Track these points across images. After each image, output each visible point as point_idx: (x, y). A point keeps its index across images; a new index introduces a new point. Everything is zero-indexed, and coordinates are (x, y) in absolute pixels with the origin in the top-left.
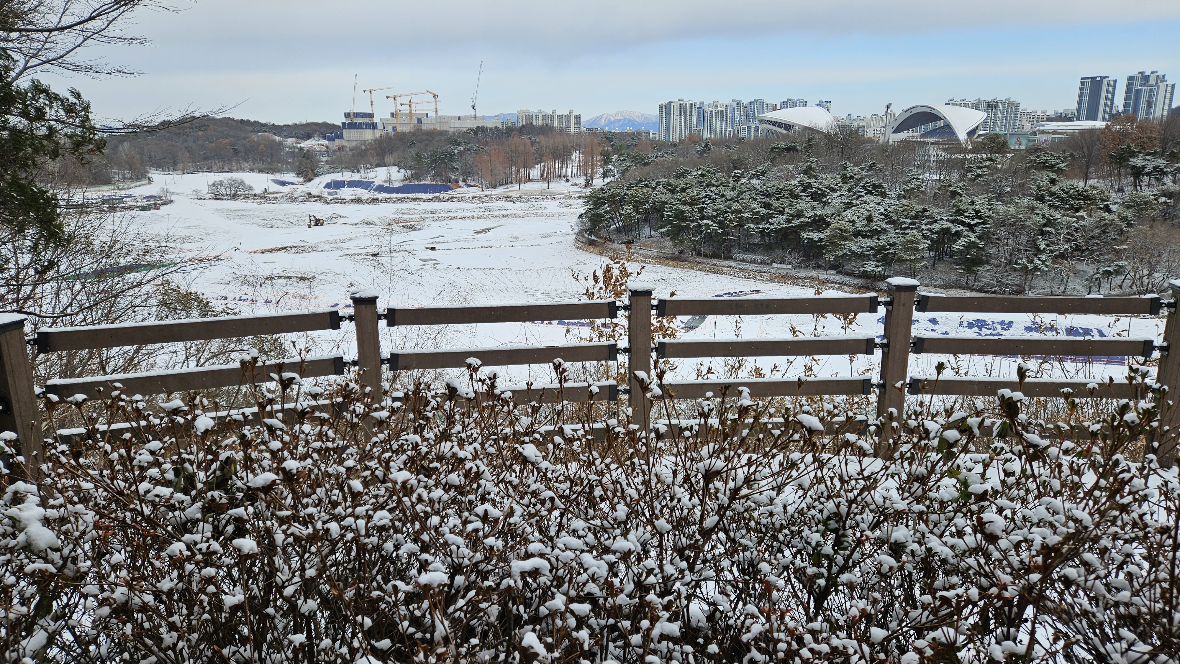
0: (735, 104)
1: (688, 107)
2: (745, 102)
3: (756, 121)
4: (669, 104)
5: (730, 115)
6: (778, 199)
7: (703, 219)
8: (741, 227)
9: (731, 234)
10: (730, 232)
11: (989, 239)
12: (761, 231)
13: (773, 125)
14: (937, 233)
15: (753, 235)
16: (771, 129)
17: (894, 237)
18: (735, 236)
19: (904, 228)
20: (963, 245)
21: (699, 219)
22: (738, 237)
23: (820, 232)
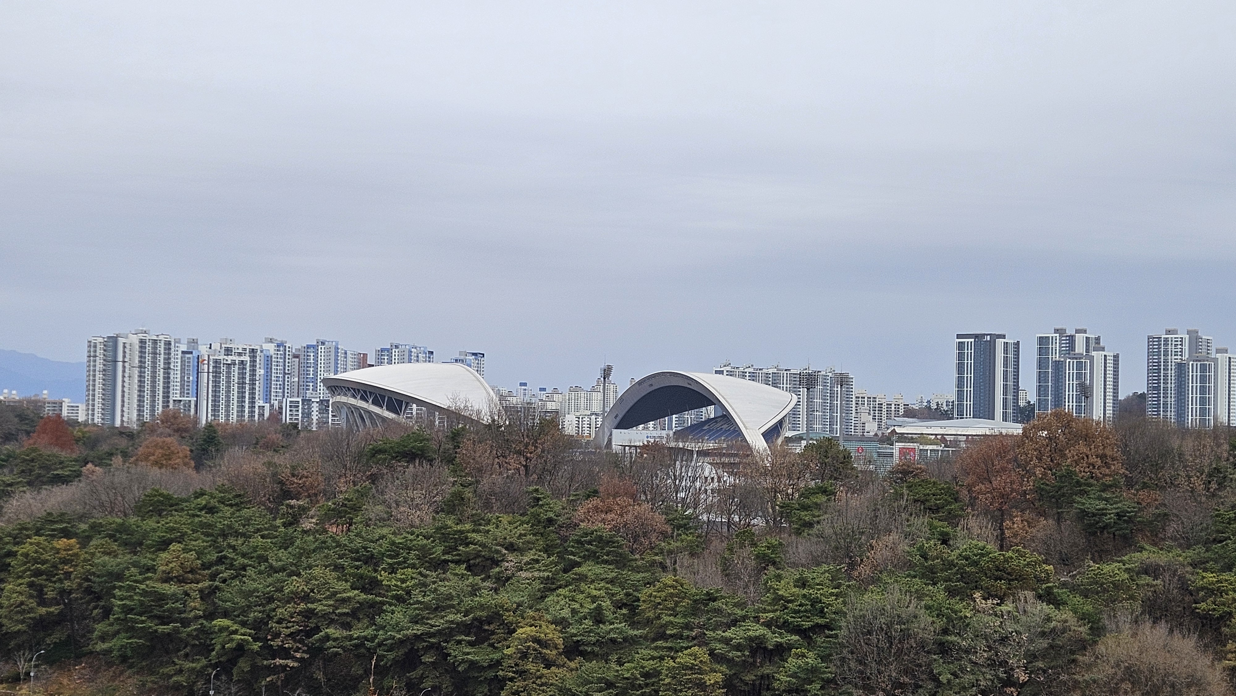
0: (271, 348)
1: (161, 349)
2: (295, 344)
3: (321, 387)
4: (114, 340)
5: (260, 371)
6: (393, 570)
7: (210, 616)
8: (309, 633)
9: (285, 653)
10: (281, 648)
11: (843, 660)
12: (356, 646)
13: (363, 398)
14: (738, 647)
15: (337, 654)
16: (357, 408)
17: (653, 658)
18: (294, 658)
19: (671, 636)
20: (794, 675)
21: (205, 617)
22: (301, 660)
23: (492, 645)
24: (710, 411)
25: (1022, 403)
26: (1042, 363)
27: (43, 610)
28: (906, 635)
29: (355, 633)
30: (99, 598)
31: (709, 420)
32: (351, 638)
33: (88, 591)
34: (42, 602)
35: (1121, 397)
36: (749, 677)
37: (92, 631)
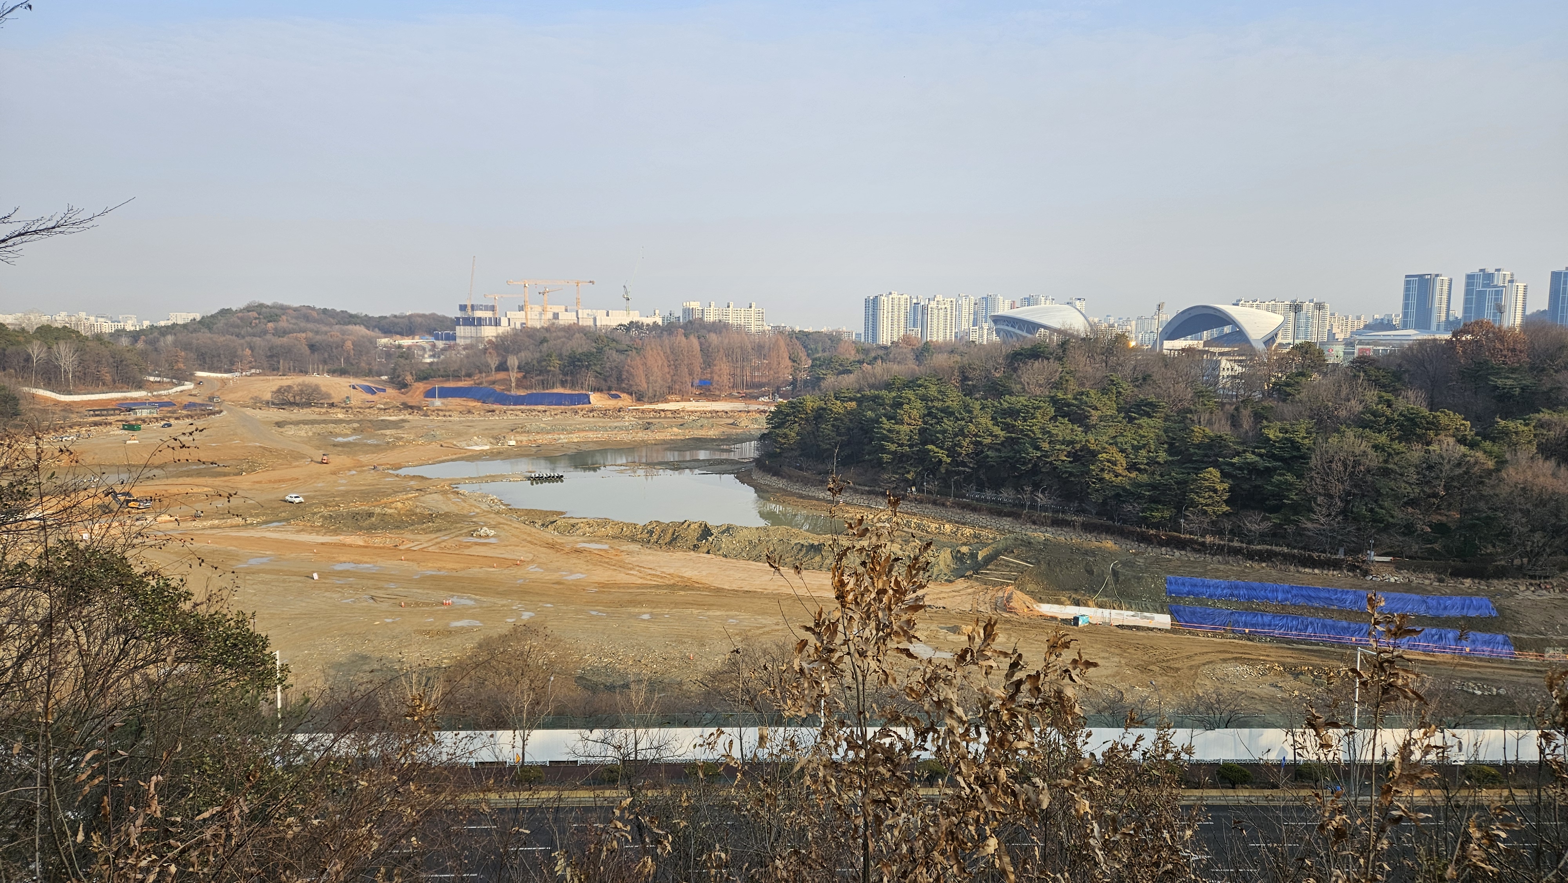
1: (903, 302)
3: (989, 320)
5: (955, 313)
7: (925, 443)
8: (977, 455)
9: (964, 464)
10: (962, 462)
11: (1312, 478)
12: (1004, 461)
13: (1012, 326)
14: (1240, 469)
15: (993, 466)
16: (1009, 332)
17: (1183, 473)
18: (969, 467)
19: (1196, 461)
20: (1277, 486)
21: (921, 444)
22: (972, 468)
23: (1083, 464)
24: (1227, 329)
25: (1451, 319)
26: (1468, 292)
27: (839, 438)
28: (1357, 463)
29: (1003, 455)
30: (867, 433)
31: (1227, 334)
32: (1001, 457)
33: (862, 429)
34: (839, 435)
35: (1528, 313)
36: (1246, 486)
37: (863, 450)
